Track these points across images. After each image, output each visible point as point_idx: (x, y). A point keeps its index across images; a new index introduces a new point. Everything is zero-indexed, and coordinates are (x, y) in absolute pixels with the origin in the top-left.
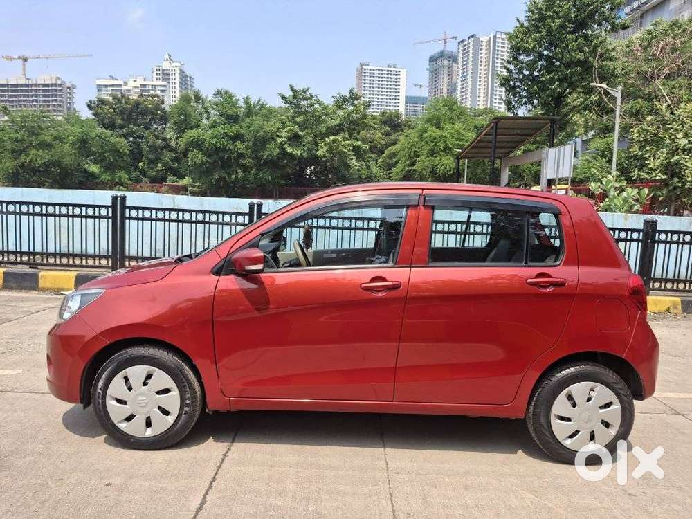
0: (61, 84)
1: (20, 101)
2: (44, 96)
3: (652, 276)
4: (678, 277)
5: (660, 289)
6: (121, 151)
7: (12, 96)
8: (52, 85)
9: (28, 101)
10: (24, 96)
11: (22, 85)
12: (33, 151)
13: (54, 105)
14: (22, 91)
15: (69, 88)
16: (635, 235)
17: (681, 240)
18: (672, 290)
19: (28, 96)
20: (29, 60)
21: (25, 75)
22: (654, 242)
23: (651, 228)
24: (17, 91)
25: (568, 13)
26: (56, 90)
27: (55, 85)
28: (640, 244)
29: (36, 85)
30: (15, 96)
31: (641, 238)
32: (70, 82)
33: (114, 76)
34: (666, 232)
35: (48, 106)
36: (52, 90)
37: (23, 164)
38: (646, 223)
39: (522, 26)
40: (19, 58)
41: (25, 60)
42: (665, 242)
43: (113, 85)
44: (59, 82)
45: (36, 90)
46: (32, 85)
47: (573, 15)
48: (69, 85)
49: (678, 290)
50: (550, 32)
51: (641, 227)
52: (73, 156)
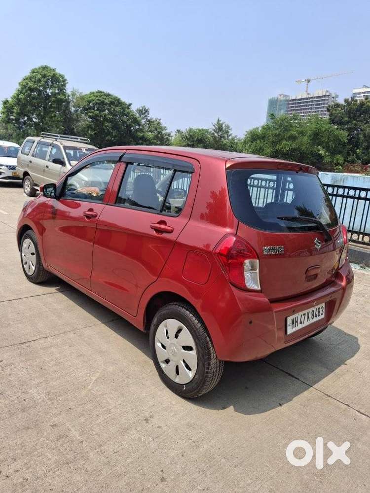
0: (328, 96)
1: (301, 109)
2: (317, 105)
6: (342, 140)
7: (297, 107)
8: (322, 96)
9: (306, 109)
10: (304, 106)
11: (304, 99)
12: (284, 142)
13: (322, 110)
14: (304, 102)
15: (333, 97)
19: (307, 106)
20: (311, 81)
21: (307, 92)
24: (301, 103)
26: (324, 100)
27: (325, 96)
29: (312, 98)
30: (299, 106)
32: (335, 93)
33: (367, 85)
35: (318, 111)
36: (322, 100)
37: (277, 150)
40: (305, 81)
41: (309, 81)
43: (365, 92)
44: (328, 94)
45: (312, 101)
46: (310, 98)
48: (334, 96)
52: (308, 145)
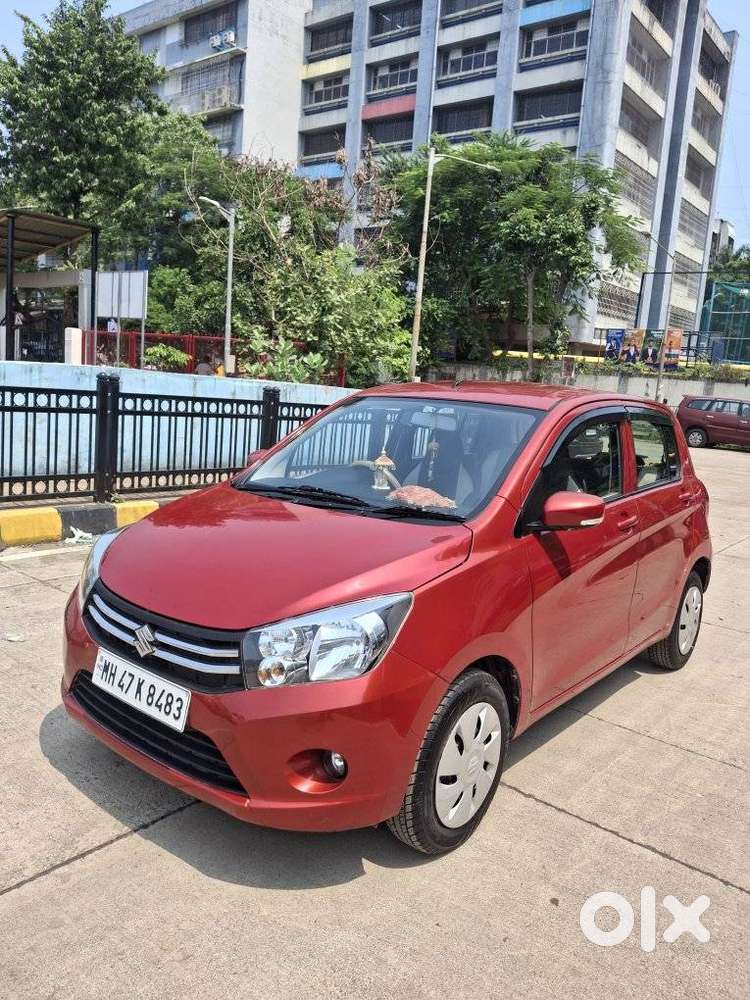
3: (118, 470)
4: (174, 468)
5: (131, 490)
16: (85, 402)
17: (173, 410)
18: (149, 489)
22: (116, 412)
23: (108, 388)
25: (93, 68)
28: (94, 416)
31: (94, 407)
34: (134, 397)
38: (101, 379)
39: (14, 64)
42: (134, 413)
47: (100, 74)
49: (158, 489)
50: (66, 89)
51: (93, 387)
